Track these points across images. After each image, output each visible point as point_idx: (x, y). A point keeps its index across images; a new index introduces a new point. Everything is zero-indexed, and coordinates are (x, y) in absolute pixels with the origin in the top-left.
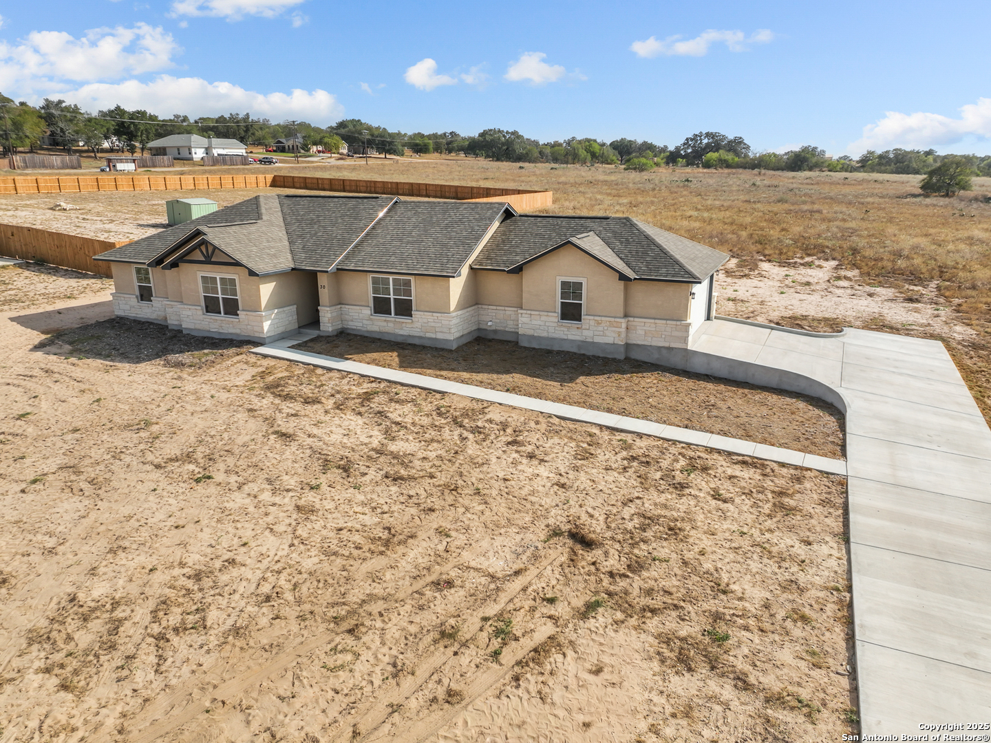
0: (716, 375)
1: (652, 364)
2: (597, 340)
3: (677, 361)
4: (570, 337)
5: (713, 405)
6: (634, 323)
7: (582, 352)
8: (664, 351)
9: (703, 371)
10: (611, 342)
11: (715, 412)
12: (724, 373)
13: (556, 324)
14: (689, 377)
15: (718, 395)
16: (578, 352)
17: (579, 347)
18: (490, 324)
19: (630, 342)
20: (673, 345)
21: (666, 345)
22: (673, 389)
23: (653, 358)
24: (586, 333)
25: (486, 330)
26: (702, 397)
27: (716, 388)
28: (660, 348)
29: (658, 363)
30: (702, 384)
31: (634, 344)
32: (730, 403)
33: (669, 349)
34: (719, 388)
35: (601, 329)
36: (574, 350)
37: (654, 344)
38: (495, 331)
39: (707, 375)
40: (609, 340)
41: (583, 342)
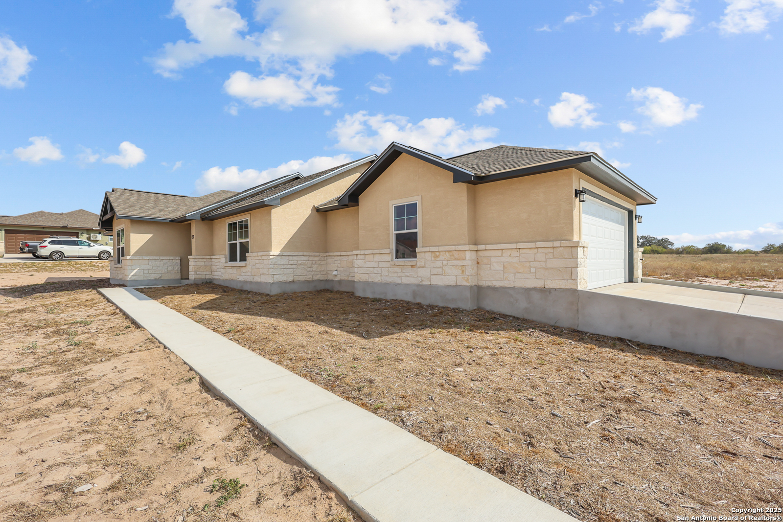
0: (641, 340)
1: (516, 319)
2: (436, 281)
3: (561, 314)
4: (405, 281)
5: (628, 401)
6: (487, 254)
7: (418, 300)
8: (536, 297)
9: (610, 330)
10: (452, 283)
11: (631, 423)
12: (660, 335)
13: (388, 265)
14: (581, 340)
15: (647, 377)
16: (414, 301)
17: (415, 294)
18: (335, 273)
19: (483, 283)
20: (550, 284)
21: (539, 284)
22: (533, 356)
23: (518, 308)
24: (423, 272)
25: (332, 281)
26: (600, 376)
27: (641, 362)
28: (528, 291)
29: (526, 316)
30: (608, 352)
31: (489, 287)
32: (685, 399)
33: (545, 292)
34: (649, 363)
35: (438, 264)
36: (408, 298)
37: (519, 284)
38: (340, 282)
39: (621, 340)
40: (450, 280)
41: (418, 285)
